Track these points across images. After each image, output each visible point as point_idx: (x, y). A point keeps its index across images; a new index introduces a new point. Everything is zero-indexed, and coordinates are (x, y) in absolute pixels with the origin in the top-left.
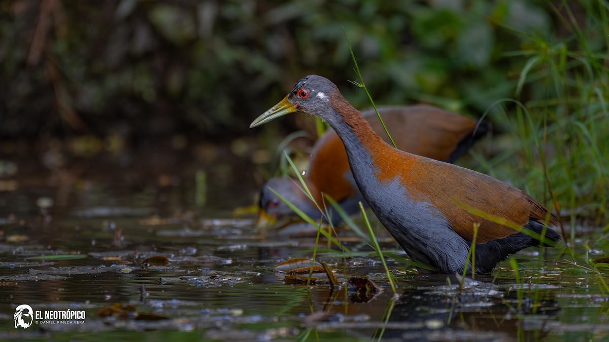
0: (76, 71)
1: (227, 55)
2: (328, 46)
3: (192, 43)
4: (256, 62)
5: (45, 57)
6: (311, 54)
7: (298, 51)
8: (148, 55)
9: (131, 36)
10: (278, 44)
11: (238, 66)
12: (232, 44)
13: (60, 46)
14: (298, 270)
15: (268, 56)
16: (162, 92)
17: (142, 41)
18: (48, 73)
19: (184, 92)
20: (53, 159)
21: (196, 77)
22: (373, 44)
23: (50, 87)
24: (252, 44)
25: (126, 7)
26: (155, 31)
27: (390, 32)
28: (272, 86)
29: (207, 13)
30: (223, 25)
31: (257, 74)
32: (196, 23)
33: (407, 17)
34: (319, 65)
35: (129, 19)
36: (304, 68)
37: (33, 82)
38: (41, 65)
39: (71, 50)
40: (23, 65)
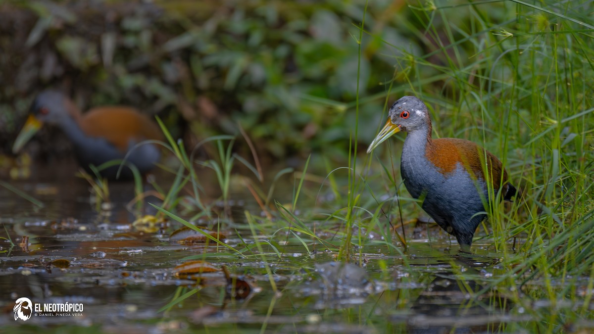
1: (128, 81)
2: (219, 72)
3: (95, 69)
4: (154, 86)
6: (204, 81)
7: (193, 78)
8: (54, 81)
9: (39, 64)
10: (173, 71)
11: (138, 90)
12: (132, 72)
15: (164, 82)
17: (50, 67)
22: (258, 72)
24: (148, 71)
25: (35, 37)
26: (61, 58)
27: (276, 60)
28: (170, 108)
29: (109, 42)
30: (124, 53)
31: (156, 98)
32: (100, 51)
33: (293, 47)
34: (212, 89)
35: (37, 47)
36: (198, 92)
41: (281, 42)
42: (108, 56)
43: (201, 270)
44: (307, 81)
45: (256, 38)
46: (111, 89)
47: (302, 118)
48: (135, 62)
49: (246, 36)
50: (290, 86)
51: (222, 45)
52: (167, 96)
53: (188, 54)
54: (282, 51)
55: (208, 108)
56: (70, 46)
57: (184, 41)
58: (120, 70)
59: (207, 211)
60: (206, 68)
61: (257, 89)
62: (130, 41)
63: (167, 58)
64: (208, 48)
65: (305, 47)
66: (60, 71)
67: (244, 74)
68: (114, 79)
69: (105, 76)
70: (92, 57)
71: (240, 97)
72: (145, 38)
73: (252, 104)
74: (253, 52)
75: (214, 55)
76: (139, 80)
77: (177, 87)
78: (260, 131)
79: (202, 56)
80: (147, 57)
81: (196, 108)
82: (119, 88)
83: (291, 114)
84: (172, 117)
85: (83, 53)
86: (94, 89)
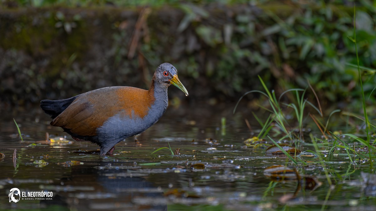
1: (240, 54)
2: (296, 48)
3: (220, 46)
4: (256, 57)
5: (137, 53)
6: (286, 54)
7: (280, 51)
8: (195, 53)
9: (186, 43)
10: (267, 48)
11: (246, 59)
12: (242, 48)
13: (147, 47)
14: (277, 172)
15: (262, 54)
16: (203, 74)
17: (192, 45)
18: (139, 62)
19: (215, 73)
21: (222, 65)
22: (320, 49)
23: (141, 70)
24: (252, 47)
25: (183, 26)
26: (199, 39)
27: (331, 42)
28: (265, 70)
29: (228, 30)
30: (237, 36)
31: (257, 64)
32: (223, 35)
33: (341, 33)
34: (291, 59)
35: (185, 32)
36: (283, 60)
37: (131, 67)
38: (135, 58)
39: (152, 49)
40: (126, 58)
41: (335, 30)
42: (228, 38)
43: (285, 172)
44: (350, 54)
45: (319, 28)
46: (229, 59)
47: (348, 77)
48: (244, 42)
49: (313, 27)
50: (339, 58)
51: (298, 32)
52: (264, 63)
53: (277, 37)
54: (335, 36)
55: (289, 70)
56: (205, 31)
57: (275, 29)
58: (235, 46)
59: (289, 135)
60: (288, 46)
61: (319, 59)
62: (241, 29)
63: (264, 40)
64: (289, 34)
65: (350, 33)
66: (198, 47)
67: (312, 50)
68: (232, 52)
69: (226, 50)
70: (218, 39)
71: (309, 64)
72: (251, 27)
73: (316, 68)
74: (317, 37)
75: (293, 38)
76: (247, 53)
77: (270, 57)
78: (321, 85)
79: (286, 38)
80: (252, 39)
81: (282, 70)
82: (235, 58)
83: (340, 75)
84: (267, 76)
85: (212, 36)
86: (219, 58)
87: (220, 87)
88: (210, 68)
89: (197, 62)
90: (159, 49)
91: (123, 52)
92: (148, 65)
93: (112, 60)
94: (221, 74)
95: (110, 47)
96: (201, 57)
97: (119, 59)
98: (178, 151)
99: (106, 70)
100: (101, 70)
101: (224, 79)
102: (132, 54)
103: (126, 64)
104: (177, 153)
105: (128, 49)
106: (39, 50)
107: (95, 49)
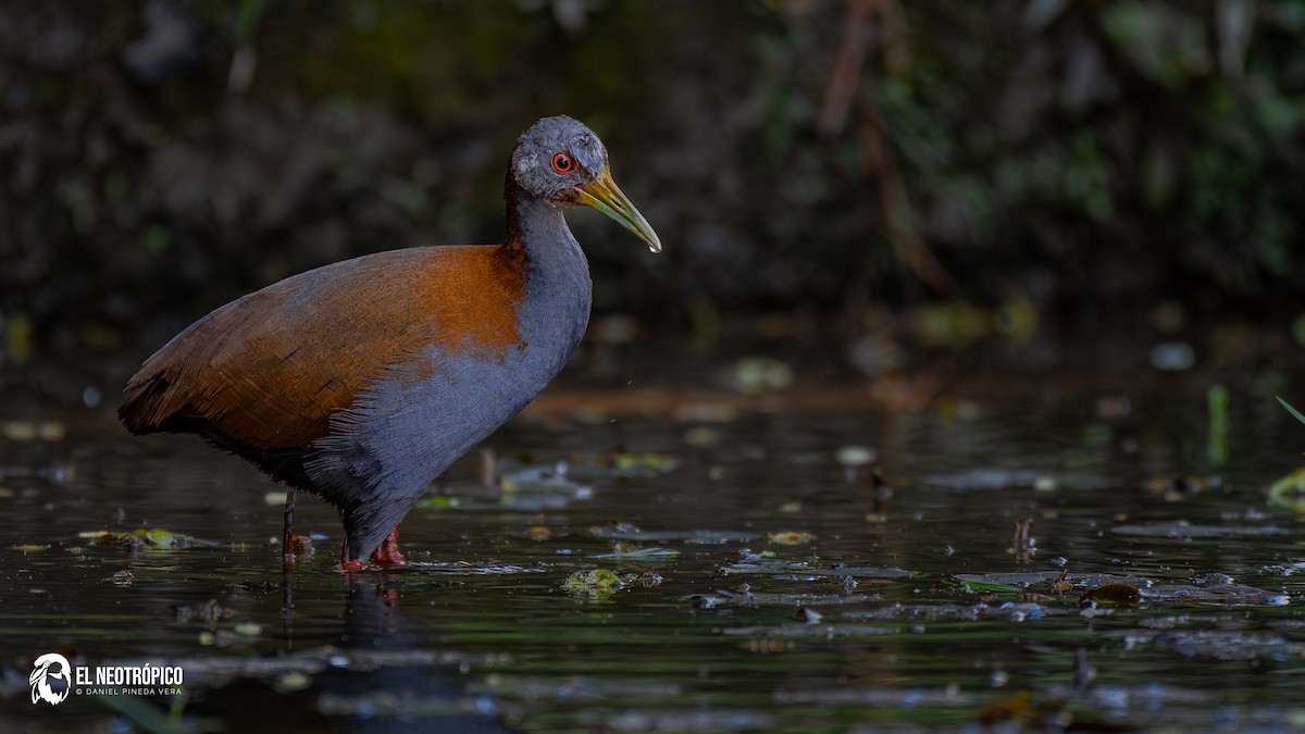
0: (930, 150)
1: (1281, 116)
3: (1200, 86)
5: (858, 114)
8: (1097, 113)
9: (1058, 72)
12: (1293, 92)
13: (895, 92)
16: (1129, 200)
17: (1085, 79)
18: (866, 153)
19: (1181, 197)
20: (874, 353)
21: (1209, 163)
23: (870, 187)
25: (1049, 1)
26: (1115, 57)
29: (1236, 16)
30: (1273, 45)
35: (1054, 30)
37: (832, 171)
38: (848, 135)
39: (920, 98)
40: (808, 135)
42: (1233, 53)
46: (1241, 136)
56: (1139, 25)
58: (1262, 88)
66: (1110, 90)
68: (1248, 110)
69: (1225, 102)
70: (1194, 56)
82: (1260, 133)
85: (1169, 44)
86: (1197, 136)
87: (1203, 253)
88: (1159, 176)
89: (1106, 151)
90: (949, 100)
91: (798, 109)
92: (904, 166)
93: (751, 147)
94: (1205, 199)
95: (742, 90)
96: (1120, 134)
97: (779, 141)
98: (1026, 528)
99: (730, 184)
100: (706, 187)
101: (1216, 222)
102: (833, 118)
103: (810, 159)
104: (1021, 536)
105: (818, 96)
106: (447, 104)
107: (683, 99)
